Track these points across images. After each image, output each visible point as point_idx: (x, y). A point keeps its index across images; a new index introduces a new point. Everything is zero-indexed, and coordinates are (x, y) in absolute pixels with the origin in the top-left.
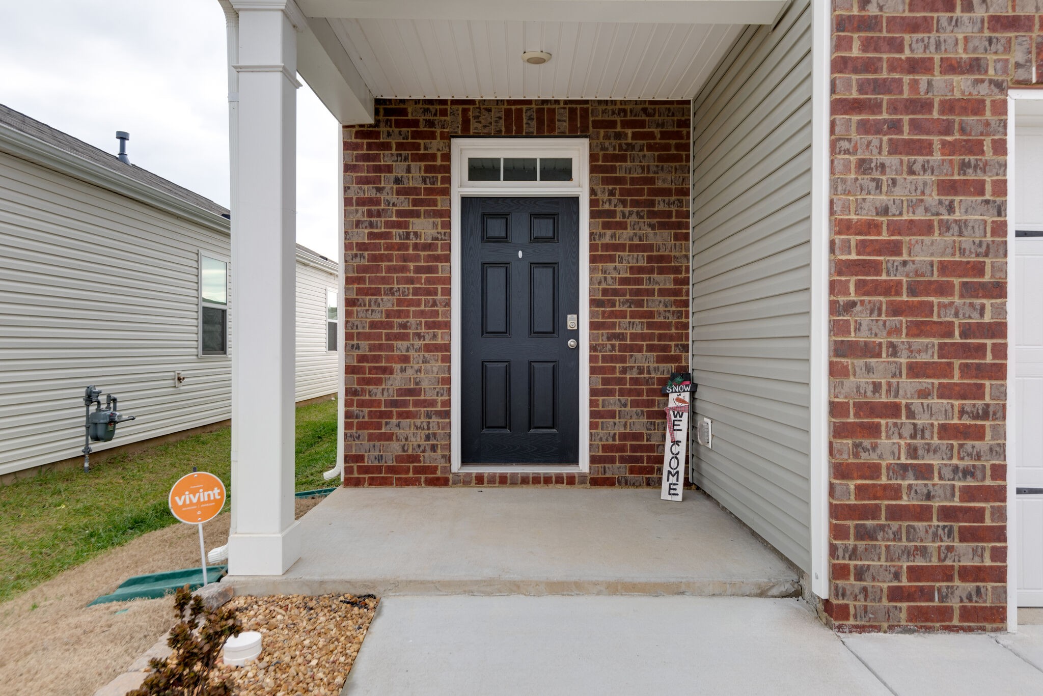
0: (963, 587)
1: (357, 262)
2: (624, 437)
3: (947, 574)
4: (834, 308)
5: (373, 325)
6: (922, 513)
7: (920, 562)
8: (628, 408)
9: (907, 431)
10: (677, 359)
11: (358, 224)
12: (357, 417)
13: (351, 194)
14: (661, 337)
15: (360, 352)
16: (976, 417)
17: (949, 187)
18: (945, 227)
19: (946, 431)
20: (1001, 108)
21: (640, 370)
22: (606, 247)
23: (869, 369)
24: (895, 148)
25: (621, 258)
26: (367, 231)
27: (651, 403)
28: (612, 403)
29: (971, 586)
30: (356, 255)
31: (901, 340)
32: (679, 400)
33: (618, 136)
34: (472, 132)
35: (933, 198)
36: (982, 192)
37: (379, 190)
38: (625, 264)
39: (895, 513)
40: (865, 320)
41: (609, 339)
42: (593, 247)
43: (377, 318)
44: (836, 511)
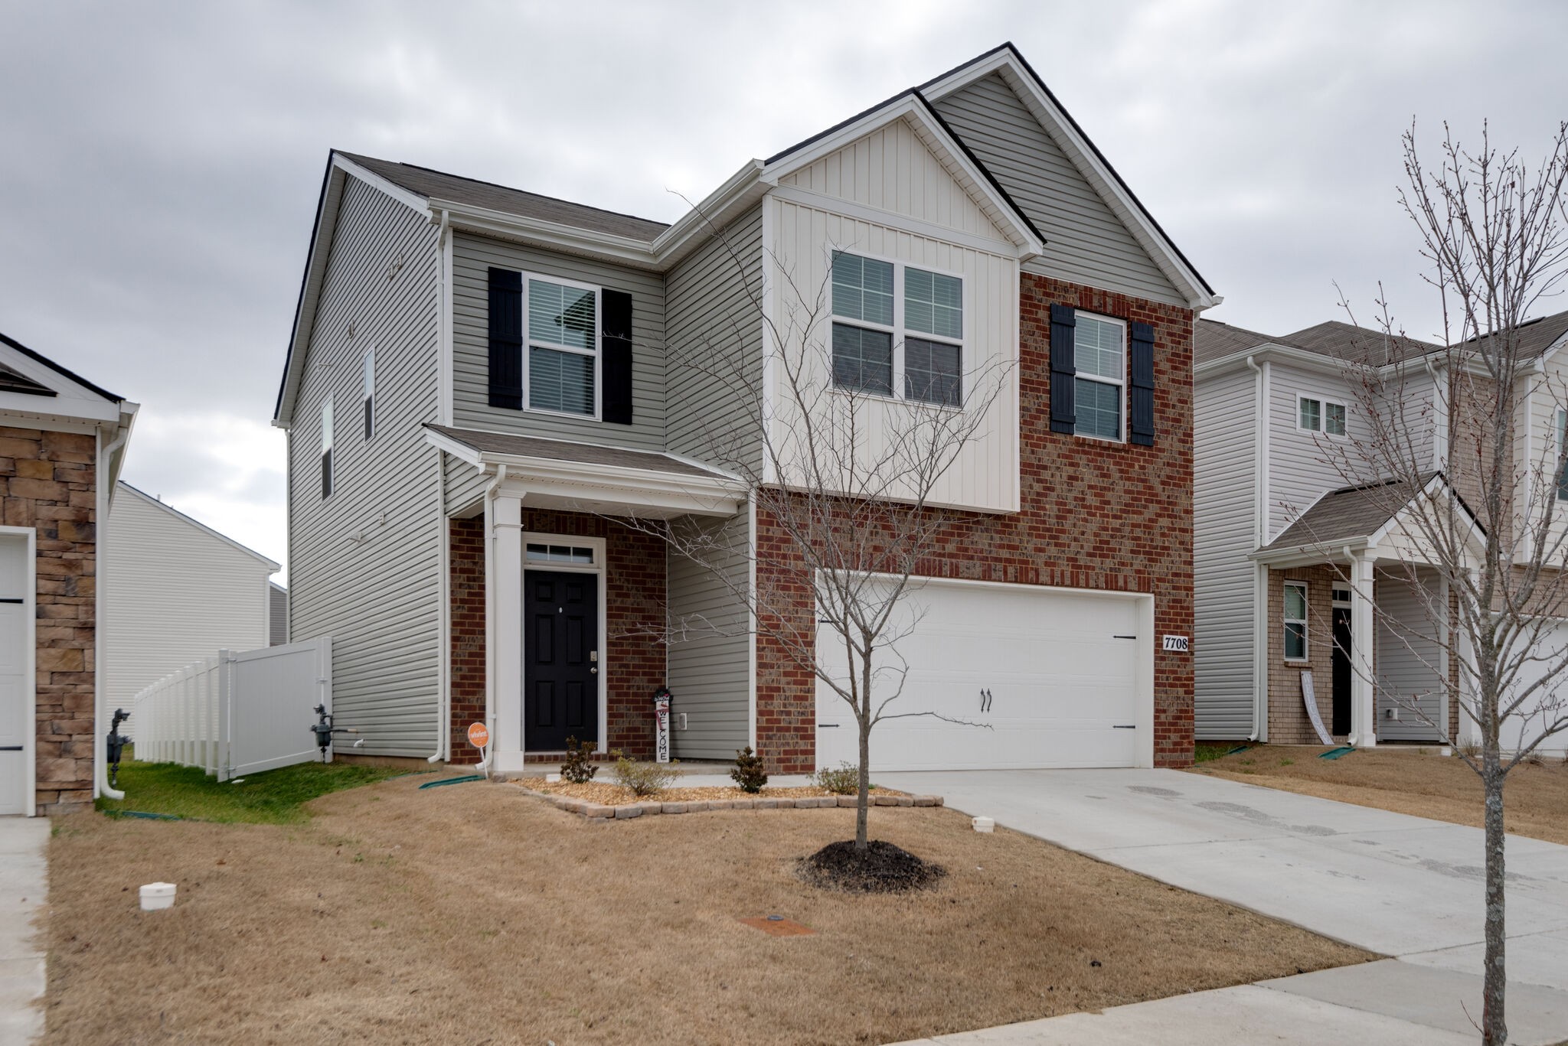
0: (801, 757)
1: (459, 612)
2: (629, 730)
3: (796, 752)
4: (758, 649)
6: (788, 729)
7: (787, 748)
8: (631, 712)
9: (783, 698)
10: (659, 681)
11: (461, 585)
12: (460, 717)
13: (456, 565)
14: (650, 667)
15: (462, 673)
16: (805, 692)
17: (796, 604)
18: (795, 619)
19: (796, 698)
20: (813, 575)
21: (638, 688)
22: (618, 609)
23: (770, 674)
24: (778, 588)
25: (627, 616)
26: (466, 591)
27: (644, 708)
28: (622, 708)
29: (803, 757)
30: (459, 607)
31: (781, 663)
32: (662, 705)
33: (625, 539)
34: (535, 529)
35: (791, 608)
36: (807, 606)
37: (475, 564)
38: (629, 620)
39: (779, 729)
40: (769, 654)
41: (620, 667)
42: (609, 609)
44: (759, 729)
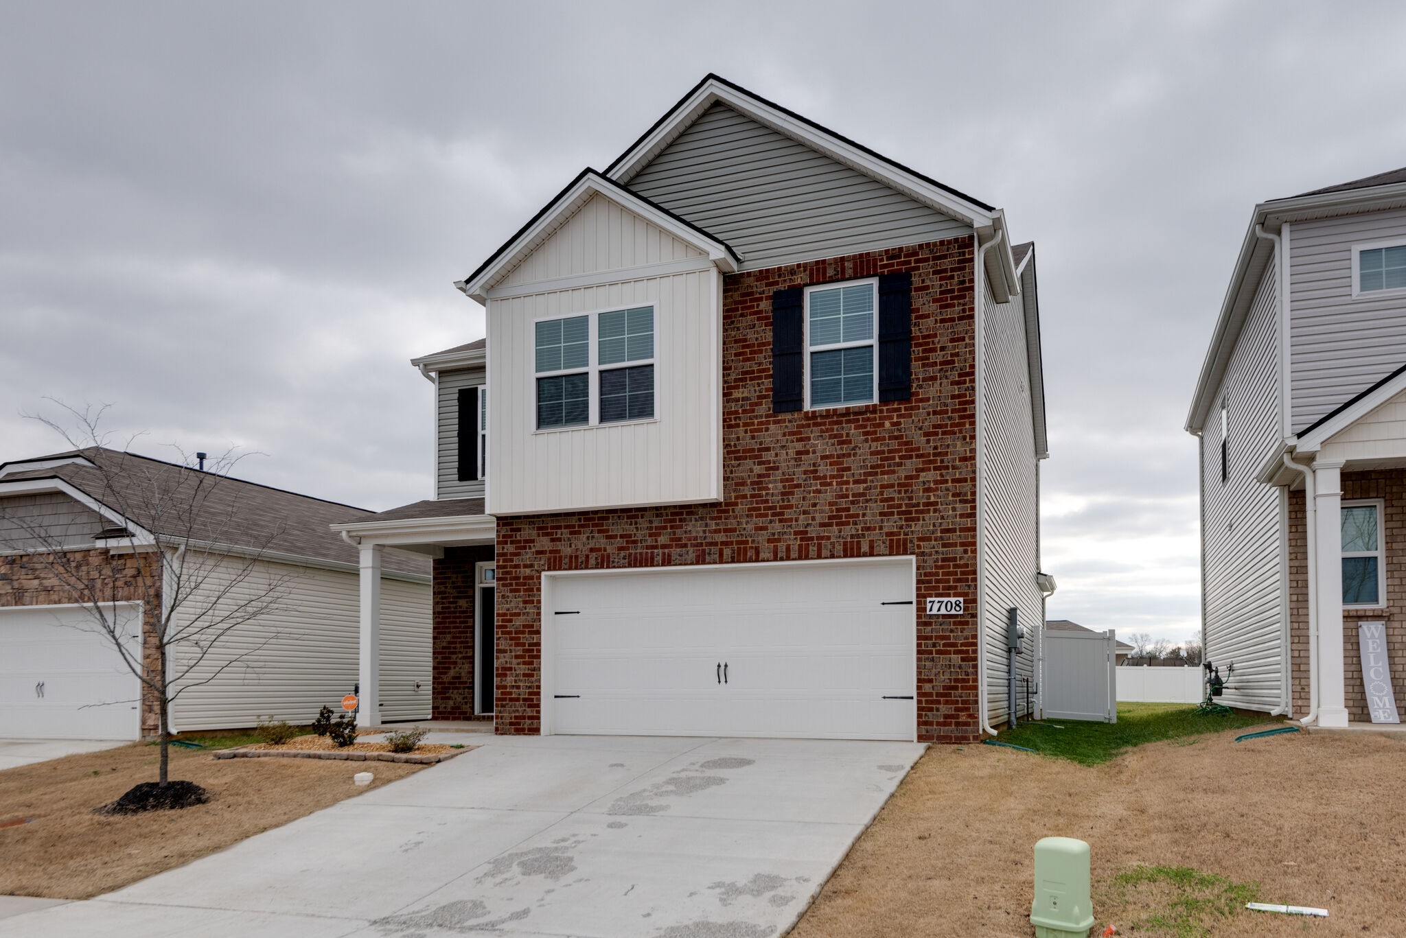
0: (528, 722)
3: (523, 718)
5: (443, 648)
6: (518, 700)
7: (517, 714)
11: (438, 603)
13: (435, 590)
16: (533, 671)
17: (525, 602)
18: (524, 614)
19: (524, 675)
20: (539, 578)
23: (504, 657)
24: (511, 591)
29: (530, 721)
31: (513, 648)
35: (521, 605)
37: (446, 587)
39: (511, 700)
40: (503, 642)
43: (445, 644)
